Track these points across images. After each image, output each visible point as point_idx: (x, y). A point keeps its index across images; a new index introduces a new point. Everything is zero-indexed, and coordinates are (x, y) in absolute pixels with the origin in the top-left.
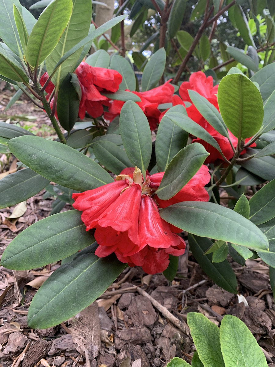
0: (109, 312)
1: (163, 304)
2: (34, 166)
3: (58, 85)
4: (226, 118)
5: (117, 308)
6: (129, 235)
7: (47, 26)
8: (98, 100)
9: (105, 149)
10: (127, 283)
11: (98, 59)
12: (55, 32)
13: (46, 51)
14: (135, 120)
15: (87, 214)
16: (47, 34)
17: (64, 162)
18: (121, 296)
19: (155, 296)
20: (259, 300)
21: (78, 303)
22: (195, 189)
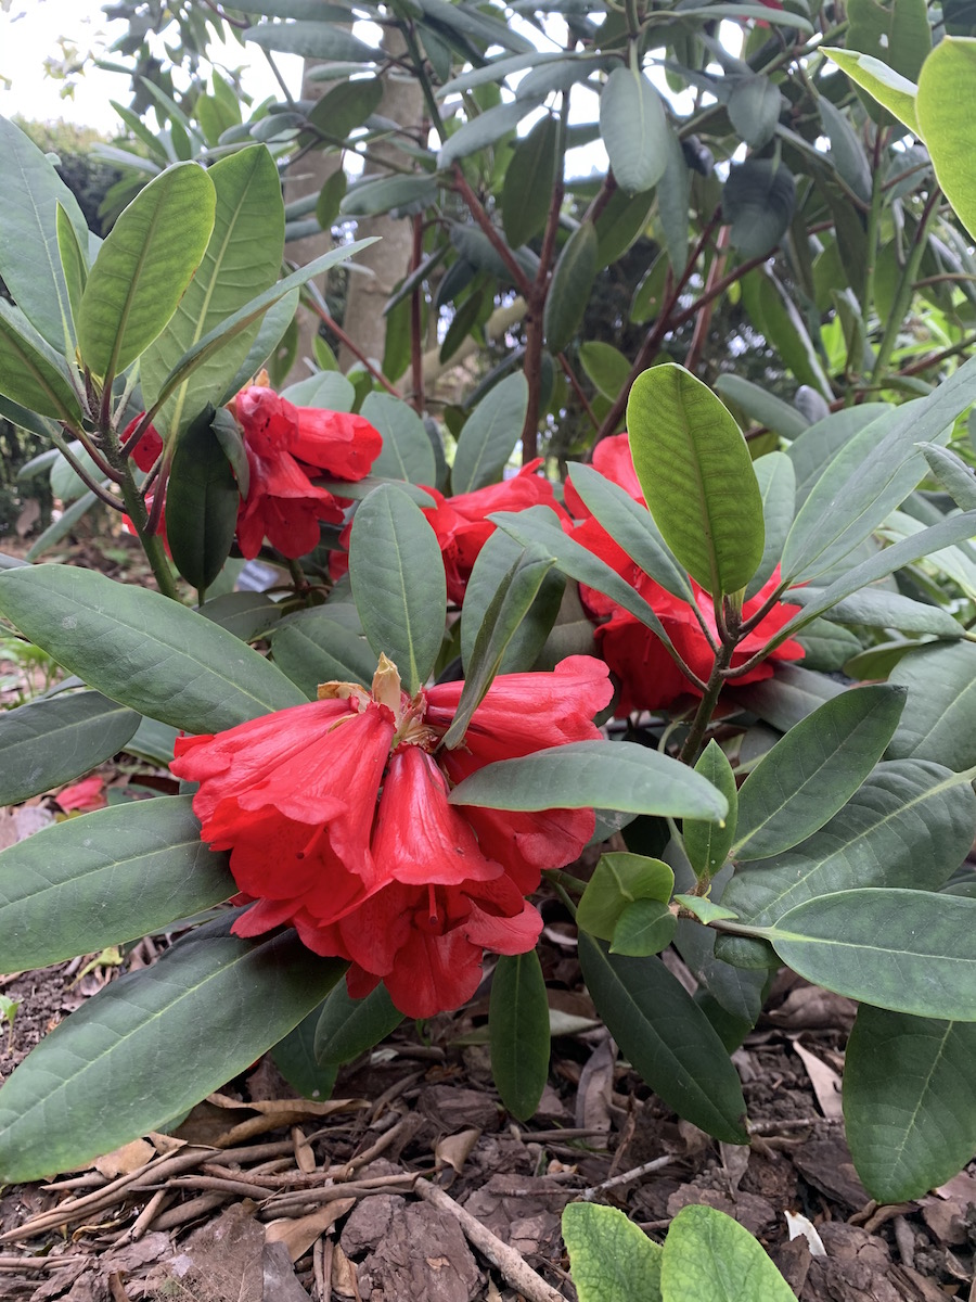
0: (304, 1268)
1: (507, 1238)
2: (63, 650)
3: (173, 439)
4: (670, 528)
5: (334, 1252)
6: (331, 841)
7: (142, 254)
8: (300, 495)
9: (309, 639)
10: (383, 1162)
11: (316, 396)
12: (168, 275)
13: (139, 332)
14: (397, 536)
15: (213, 793)
16: (145, 278)
17: (158, 644)
18: (354, 1207)
19: (481, 1208)
20: (866, 1237)
21: (158, 1095)
22: (567, 728)
